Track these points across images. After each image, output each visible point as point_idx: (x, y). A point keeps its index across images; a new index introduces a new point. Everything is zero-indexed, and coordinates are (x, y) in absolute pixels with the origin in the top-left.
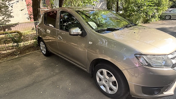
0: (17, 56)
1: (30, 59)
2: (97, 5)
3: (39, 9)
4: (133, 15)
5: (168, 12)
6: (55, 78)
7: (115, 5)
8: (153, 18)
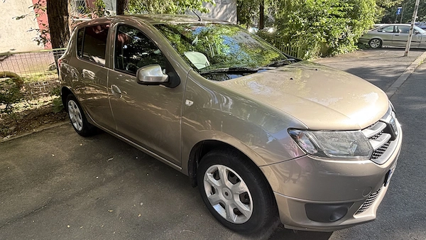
0: (9, 136)
1: (41, 144)
2: (213, 11)
3: (65, 17)
4: (296, 37)
5: (376, 32)
6: (105, 190)
7: (255, 13)
8: (343, 45)
